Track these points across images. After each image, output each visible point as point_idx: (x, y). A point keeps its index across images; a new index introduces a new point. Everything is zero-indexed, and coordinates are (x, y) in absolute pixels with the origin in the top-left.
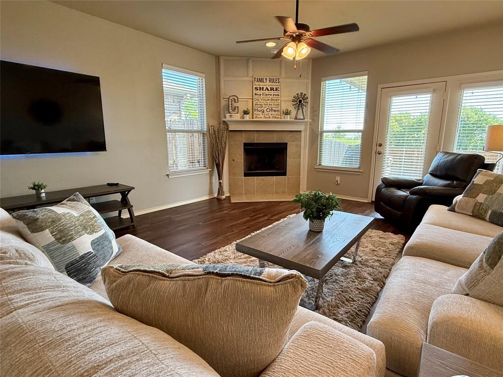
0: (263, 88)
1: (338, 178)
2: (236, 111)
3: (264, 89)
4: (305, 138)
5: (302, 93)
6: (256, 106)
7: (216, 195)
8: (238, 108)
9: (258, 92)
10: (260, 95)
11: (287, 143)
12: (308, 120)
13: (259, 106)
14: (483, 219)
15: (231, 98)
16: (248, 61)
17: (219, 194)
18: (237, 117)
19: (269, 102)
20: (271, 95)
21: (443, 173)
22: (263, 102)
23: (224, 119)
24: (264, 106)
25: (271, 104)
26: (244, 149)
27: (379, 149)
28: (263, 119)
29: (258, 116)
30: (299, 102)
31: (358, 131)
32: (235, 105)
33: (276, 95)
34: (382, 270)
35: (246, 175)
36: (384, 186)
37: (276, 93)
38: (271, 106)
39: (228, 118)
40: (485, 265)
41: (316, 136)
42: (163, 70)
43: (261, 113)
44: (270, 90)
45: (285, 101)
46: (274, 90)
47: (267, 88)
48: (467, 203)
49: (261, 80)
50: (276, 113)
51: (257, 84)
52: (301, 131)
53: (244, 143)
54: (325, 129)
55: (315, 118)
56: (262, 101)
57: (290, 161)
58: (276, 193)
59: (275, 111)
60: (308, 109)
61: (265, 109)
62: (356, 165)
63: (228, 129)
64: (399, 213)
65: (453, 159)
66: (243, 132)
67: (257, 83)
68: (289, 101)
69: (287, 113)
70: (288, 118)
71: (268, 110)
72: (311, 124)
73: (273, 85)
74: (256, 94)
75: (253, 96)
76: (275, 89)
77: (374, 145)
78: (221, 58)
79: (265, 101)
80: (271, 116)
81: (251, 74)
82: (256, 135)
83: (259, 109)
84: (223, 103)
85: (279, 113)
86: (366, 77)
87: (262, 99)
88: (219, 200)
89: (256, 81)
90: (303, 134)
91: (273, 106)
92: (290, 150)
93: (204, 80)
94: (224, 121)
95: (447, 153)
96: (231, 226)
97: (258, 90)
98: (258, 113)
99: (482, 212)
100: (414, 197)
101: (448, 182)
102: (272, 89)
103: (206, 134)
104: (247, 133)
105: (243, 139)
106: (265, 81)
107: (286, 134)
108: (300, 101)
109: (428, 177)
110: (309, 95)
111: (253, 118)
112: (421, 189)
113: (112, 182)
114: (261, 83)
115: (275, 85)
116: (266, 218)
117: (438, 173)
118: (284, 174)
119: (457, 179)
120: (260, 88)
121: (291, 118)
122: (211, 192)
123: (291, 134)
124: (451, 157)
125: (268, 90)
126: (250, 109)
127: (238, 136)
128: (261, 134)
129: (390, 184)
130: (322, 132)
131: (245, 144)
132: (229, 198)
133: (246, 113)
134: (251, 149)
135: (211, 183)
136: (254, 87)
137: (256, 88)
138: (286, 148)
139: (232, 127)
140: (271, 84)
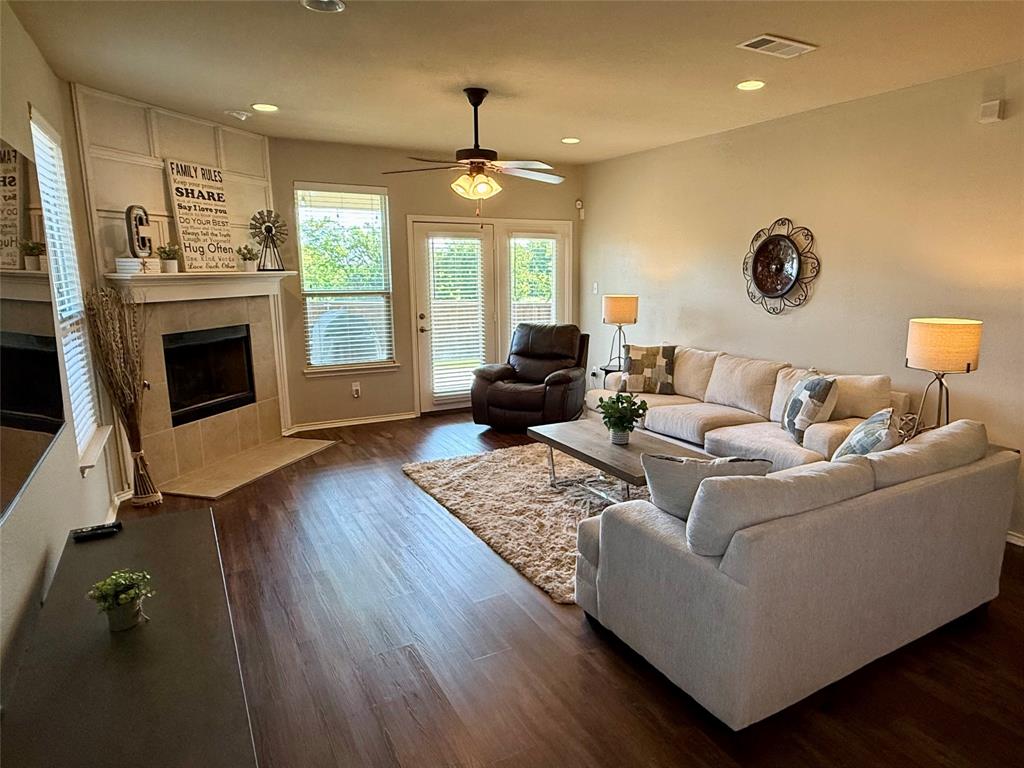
0: (192, 190)
2: (147, 249)
3: (196, 195)
5: (269, 212)
6: (187, 237)
8: (149, 240)
9: (185, 201)
10: (190, 207)
11: (248, 326)
13: (191, 236)
14: (657, 393)
16: (147, 111)
17: (138, 491)
19: (210, 228)
20: (211, 210)
22: (199, 229)
23: (112, 274)
24: (202, 237)
25: (215, 232)
26: (165, 350)
27: (422, 323)
28: (204, 272)
29: (195, 264)
31: (380, 294)
33: (221, 211)
36: (484, 382)
37: (219, 205)
38: (214, 238)
39: (130, 268)
43: (198, 255)
44: (206, 197)
45: (238, 227)
46: (214, 199)
47: (200, 192)
49: (185, 171)
50: (227, 255)
51: (177, 180)
52: (267, 296)
53: (164, 337)
54: (307, 289)
56: (196, 225)
57: (258, 366)
59: (225, 250)
61: (205, 246)
62: (380, 356)
66: (159, 307)
67: (179, 178)
68: (244, 226)
69: (248, 255)
71: (212, 247)
73: (211, 187)
74: (180, 206)
76: (216, 197)
77: (412, 317)
78: (81, 92)
79: (202, 226)
80: (219, 264)
81: (156, 150)
82: (187, 311)
83: (193, 244)
84: (98, 223)
85: (232, 256)
87: (196, 220)
89: (175, 171)
90: (272, 302)
91: (219, 238)
92: (257, 341)
93: (60, 153)
94: (114, 279)
97: (182, 194)
98: (193, 255)
102: (211, 196)
104: (169, 307)
105: (160, 326)
106: (193, 174)
108: (269, 230)
111: (185, 269)
114: (187, 179)
115: (214, 187)
118: (252, 400)
120: (187, 190)
123: (254, 304)
125: (204, 198)
127: (149, 318)
128: (197, 308)
130: (304, 296)
131: (166, 339)
133: (169, 255)
134: (175, 350)
136: (174, 186)
137: (177, 189)
138: (247, 339)
139: (139, 296)
140: (205, 182)
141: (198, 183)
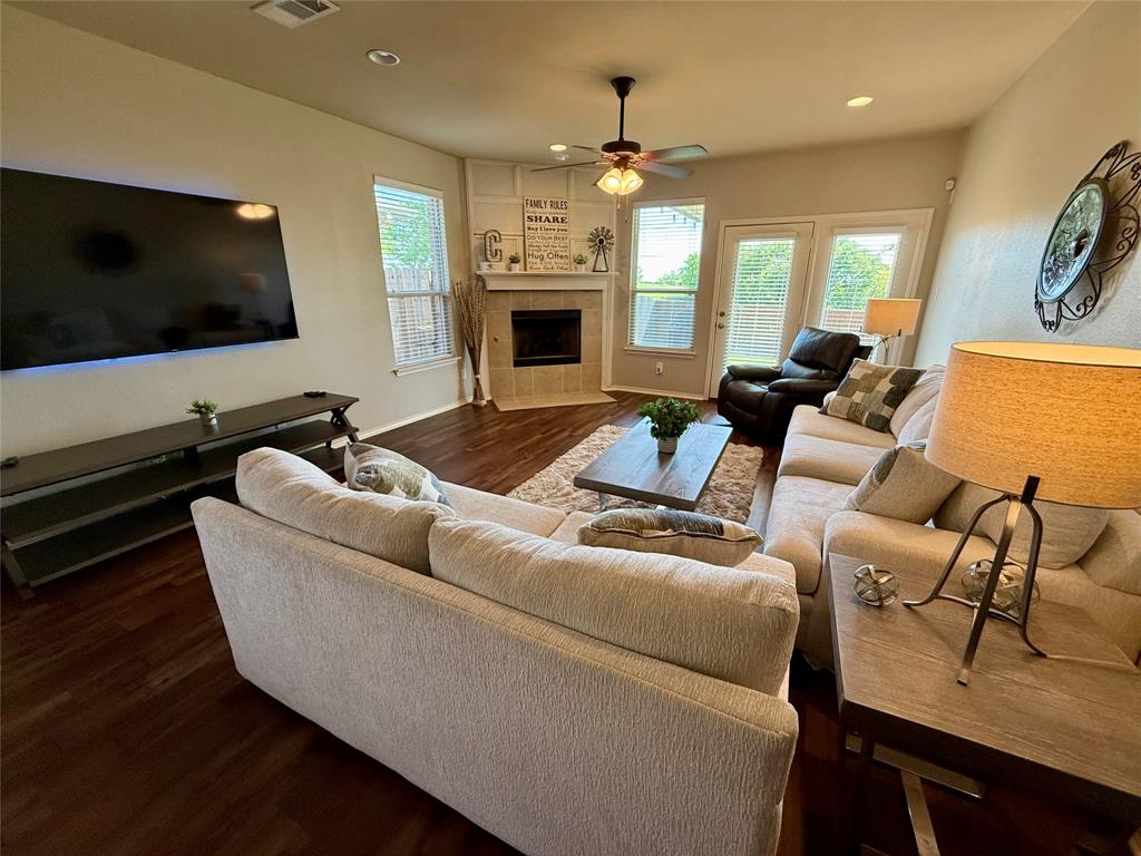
0: (541, 217)
1: (660, 365)
2: (498, 257)
3: (543, 219)
4: (608, 302)
5: (603, 228)
6: (530, 249)
7: (470, 399)
8: (501, 251)
9: (534, 225)
10: (537, 229)
11: (580, 311)
12: (613, 272)
13: (535, 248)
14: (860, 424)
15: (489, 235)
16: (514, 168)
17: (475, 397)
18: (500, 267)
19: (551, 242)
20: (554, 230)
21: (809, 358)
22: (542, 243)
23: (478, 272)
24: (543, 249)
25: (555, 245)
26: (513, 321)
27: (721, 320)
28: (543, 272)
29: (534, 267)
30: (600, 242)
31: (690, 293)
32: (496, 246)
33: (562, 230)
34: (743, 495)
35: (517, 364)
36: (731, 378)
37: (562, 226)
38: (554, 249)
39: (484, 269)
40: (875, 481)
41: (625, 298)
42: (376, 187)
43: (538, 260)
44: (552, 220)
45: (576, 240)
46: (558, 222)
47: (547, 217)
48: (841, 403)
49: (537, 204)
50: (563, 261)
51: (530, 211)
52: (601, 291)
53: (513, 312)
54: (639, 287)
55: (623, 269)
56: (540, 240)
57: (586, 340)
58: (567, 391)
59: (561, 257)
60: (612, 255)
61: (545, 254)
62: (685, 344)
63: (484, 287)
64: (755, 417)
65: (821, 340)
66: (511, 294)
67: (531, 209)
68: (583, 240)
69: (580, 261)
70: (582, 270)
71: (551, 256)
72: (616, 278)
73: (557, 213)
74: (529, 228)
75: (524, 231)
76: (560, 220)
77: (713, 314)
78: (468, 162)
79: (545, 241)
80: (555, 267)
81: (519, 193)
82: (531, 297)
83: (535, 253)
84: (475, 242)
85: (567, 261)
86: (702, 207)
87: (540, 237)
88: (476, 407)
89: (529, 205)
90: (605, 295)
91: (558, 249)
92: (586, 322)
93: (441, 201)
94: (479, 276)
95: (813, 330)
96: (520, 450)
97: (532, 220)
98: (535, 260)
99: (858, 414)
100: (776, 394)
101: (815, 371)
102: (555, 220)
103: (450, 298)
104: (517, 294)
105: (511, 305)
106: (543, 205)
107: (579, 295)
109: (788, 364)
110: (614, 232)
111: (525, 270)
112: (785, 384)
113: (315, 391)
114: (538, 210)
115: (560, 214)
116: (566, 434)
117: (802, 358)
118: (577, 360)
119: (826, 368)
120: (536, 217)
121: (586, 269)
122: (462, 396)
123: (587, 295)
124: (819, 337)
125: (549, 221)
126: (521, 254)
127: (502, 300)
128: (540, 296)
129: (738, 374)
130: (635, 292)
131: (514, 314)
132: (491, 403)
133: (514, 260)
134: (522, 321)
135: (461, 381)
136: (527, 215)
138: (579, 319)
139: (492, 285)
140: (553, 210)
141: (548, 212)
